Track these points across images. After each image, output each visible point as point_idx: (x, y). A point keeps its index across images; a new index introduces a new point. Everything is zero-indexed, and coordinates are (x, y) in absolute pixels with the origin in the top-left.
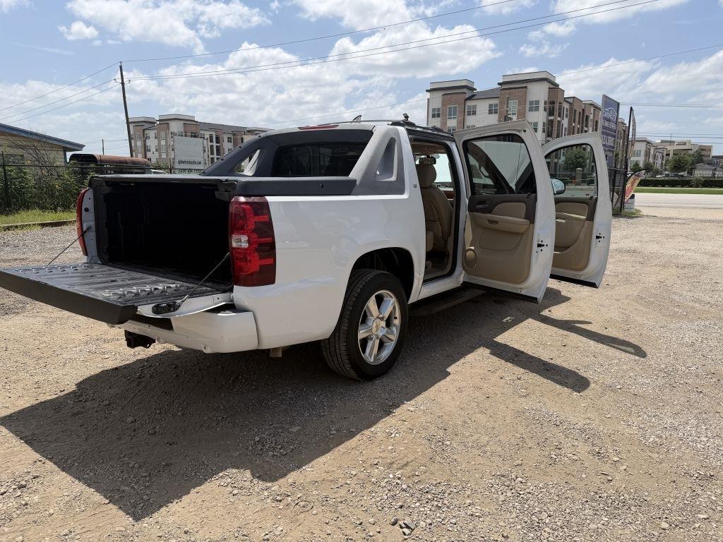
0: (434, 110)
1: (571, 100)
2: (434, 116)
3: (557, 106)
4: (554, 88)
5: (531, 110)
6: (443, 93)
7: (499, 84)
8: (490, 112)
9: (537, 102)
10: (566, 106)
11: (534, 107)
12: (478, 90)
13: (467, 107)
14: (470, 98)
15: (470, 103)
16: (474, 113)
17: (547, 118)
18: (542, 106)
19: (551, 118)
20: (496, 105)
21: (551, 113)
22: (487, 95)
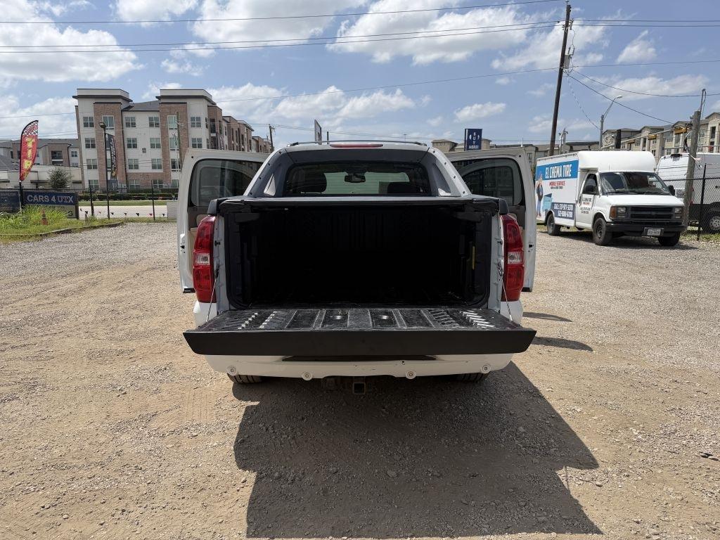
0: (85, 118)
1: (228, 119)
2: (86, 125)
3: (217, 123)
4: (212, 107)
5: (193, 126)
6: (94, 101)
7: (157, 97)
8: (151, 125)
9: (199, 119)
10: (224, 124)
11: (196, 122)
12: (134, 102)
13: (124, 119)
14: (128, 109)
15: (126, 115)
16: (134, 125)
17: (210, 135)
18: (203, 123)
19: (214, 135)
20: (156, 119)
21: (213, 130)
22: (145, 108)
